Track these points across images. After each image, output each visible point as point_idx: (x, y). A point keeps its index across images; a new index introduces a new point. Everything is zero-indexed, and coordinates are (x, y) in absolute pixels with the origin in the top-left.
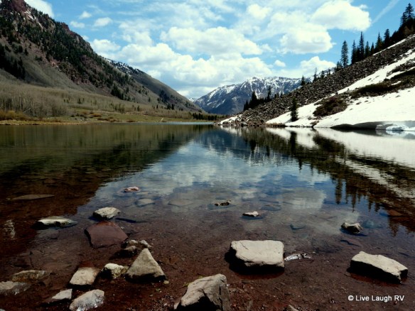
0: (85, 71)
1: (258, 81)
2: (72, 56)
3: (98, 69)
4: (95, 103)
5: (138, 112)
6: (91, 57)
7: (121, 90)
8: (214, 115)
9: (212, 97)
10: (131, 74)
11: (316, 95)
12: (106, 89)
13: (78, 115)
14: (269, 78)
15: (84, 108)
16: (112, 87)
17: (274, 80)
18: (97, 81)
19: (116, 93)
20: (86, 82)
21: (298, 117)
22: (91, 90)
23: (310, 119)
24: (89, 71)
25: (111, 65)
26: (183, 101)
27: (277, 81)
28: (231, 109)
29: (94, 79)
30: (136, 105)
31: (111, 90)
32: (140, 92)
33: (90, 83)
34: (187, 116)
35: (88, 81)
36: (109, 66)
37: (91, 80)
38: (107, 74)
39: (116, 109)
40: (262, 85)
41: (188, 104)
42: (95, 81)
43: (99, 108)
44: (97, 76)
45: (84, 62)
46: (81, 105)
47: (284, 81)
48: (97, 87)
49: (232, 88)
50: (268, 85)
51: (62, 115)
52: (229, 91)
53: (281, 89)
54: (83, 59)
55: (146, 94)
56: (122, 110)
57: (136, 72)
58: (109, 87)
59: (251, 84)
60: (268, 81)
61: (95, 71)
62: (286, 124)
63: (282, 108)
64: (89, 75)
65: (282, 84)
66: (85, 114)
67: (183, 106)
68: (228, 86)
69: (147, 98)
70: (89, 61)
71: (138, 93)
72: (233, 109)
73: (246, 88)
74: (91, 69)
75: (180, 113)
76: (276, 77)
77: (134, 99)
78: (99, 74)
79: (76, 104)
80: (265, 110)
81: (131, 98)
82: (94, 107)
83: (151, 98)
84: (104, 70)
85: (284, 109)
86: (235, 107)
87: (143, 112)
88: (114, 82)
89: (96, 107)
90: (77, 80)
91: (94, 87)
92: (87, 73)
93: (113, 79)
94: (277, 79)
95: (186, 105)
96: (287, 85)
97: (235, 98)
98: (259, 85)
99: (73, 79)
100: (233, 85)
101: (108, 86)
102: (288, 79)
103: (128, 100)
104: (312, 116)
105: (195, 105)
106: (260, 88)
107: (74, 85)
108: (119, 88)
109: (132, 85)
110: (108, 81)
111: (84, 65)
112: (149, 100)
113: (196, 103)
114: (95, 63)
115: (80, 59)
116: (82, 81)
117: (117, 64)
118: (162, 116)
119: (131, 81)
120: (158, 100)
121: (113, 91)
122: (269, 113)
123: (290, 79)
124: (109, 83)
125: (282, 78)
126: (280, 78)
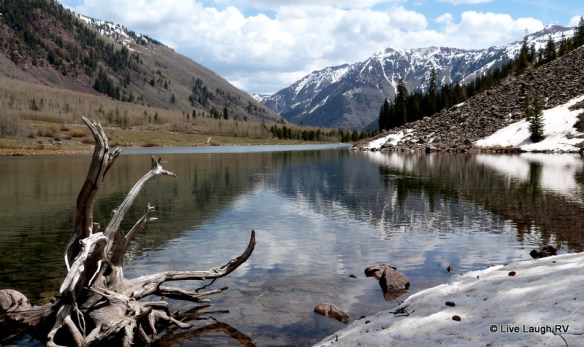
0: (39, 42)
1: (396, 56)
2: (11, 11)
3: (66, 38)
4: (67, 109)
5: (157, 126)
6: (51, 13)
7: (115, 80)
8: (315, 129)
9: (302, 91)
10: (132, 46)
11: (563, 89)
12: (83, 79)
13: (40, 135)
14: (419, 50)
15: (45, 119)
16: (95, 74)
17: (430, 55)
18: (64, 62)
19: (103, 87)
20: (42, 64)
21: (545, 133)
22: (52, 81)
23: (569, 136)
24: (48, 42)
25: (90, 28)
26: (243, 101)
27: (436, 56)
28: (341, 115)
29: (57, 59)
30: (151, 112)
31: (93, 82)
32: (152, 83)
33: (50, 67)
34: (259, 132)
35: (46, 62)
36: (87, 31)
37: (51, 60)
38: (84, 48)
39: (110, 120)
40: (405, 64)
41: (251, 107)
42: (61, 63)
43: (75, 118)
44: (63, 51)
45: (36, 23)
46: (38, 113)
47: (452, 55)
48: (64, 74)
49: (343, 72)
50: (418, 64)
51: (9, 134)
52: (336, 77)
53: (446, 73)
54: (35, 17)
55: (166, 87)
56: (123, 123)
57: (143, 43)
58: (90, 75)
59: (383, 64)
60: (417, 55)
61: (59, 42)
62: (523, 148)
63: (496, 116)
64: (47, 49)
65: (446, 61)
66: (54, 131)
67: (242, 111)
68: (335, 68)
69: (168, 96)
70: (46, 22)
71: (148, 87)
72: (346, 115)
73: (373, 72)
74: (52, 37)
75: (243, 126)
76: (433, 48)
77: (141, 98)
78: (69, 47)
79: (27, 111)
80: (463, 120)
81: (136, 95)
82: (64, 116)
83: (176, 96)
84: (77, 39)
85: (502, 118)
86: (349, 111)
87: (167, 125)
88: (99, 63)
89: (70, 115)
90: (23, 62)
91: (57, 74)
92: (43, 46)
93: (98, 58)
94: (437, 52)
95: (249, 109)
96: (458, 64)
97: (349, 93)
98: (398, 64)
99: (14, 58)
100: (344, 66)
101: (88, 72)
102: (459, 51)
103: (130, 100)
104: (574, 131)
105: (267, 109)
106: (401, 70)
107: (17, 70)
108: (110, 77)
109: (136, 69)
110: (86, 61)
111: (37, 29)
112: (173, 100)
113: (269, 103)
114: (60, 24)
115: (27, 16)
116: (34, 64)
117: (101, 27)
118: (207, 134)
119: (134, 61)
120: (191, 99)
121: (97, 82)
122: (471, 125)
123: (464, 51)
124: (89, 65)
125: (448, 50)
126: (443, 49)
